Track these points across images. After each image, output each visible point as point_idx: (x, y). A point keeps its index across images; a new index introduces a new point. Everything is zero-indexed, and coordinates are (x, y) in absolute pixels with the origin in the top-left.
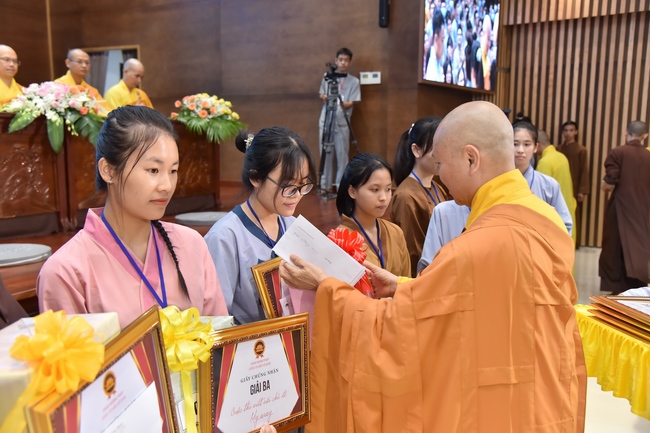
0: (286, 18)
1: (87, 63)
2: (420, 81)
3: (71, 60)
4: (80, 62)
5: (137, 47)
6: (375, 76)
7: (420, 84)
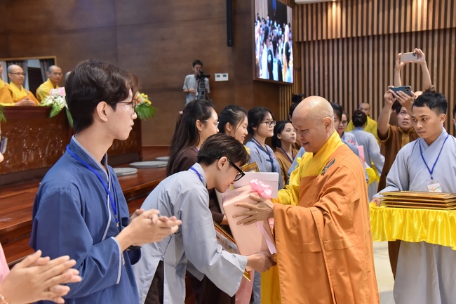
0: (163, 39)
1: (60, 74)
2: (254, 79)
3: (50, 72)
4: (56, 73)
5: (55, 57)
6: (225, 76)
7: (254, 81)
